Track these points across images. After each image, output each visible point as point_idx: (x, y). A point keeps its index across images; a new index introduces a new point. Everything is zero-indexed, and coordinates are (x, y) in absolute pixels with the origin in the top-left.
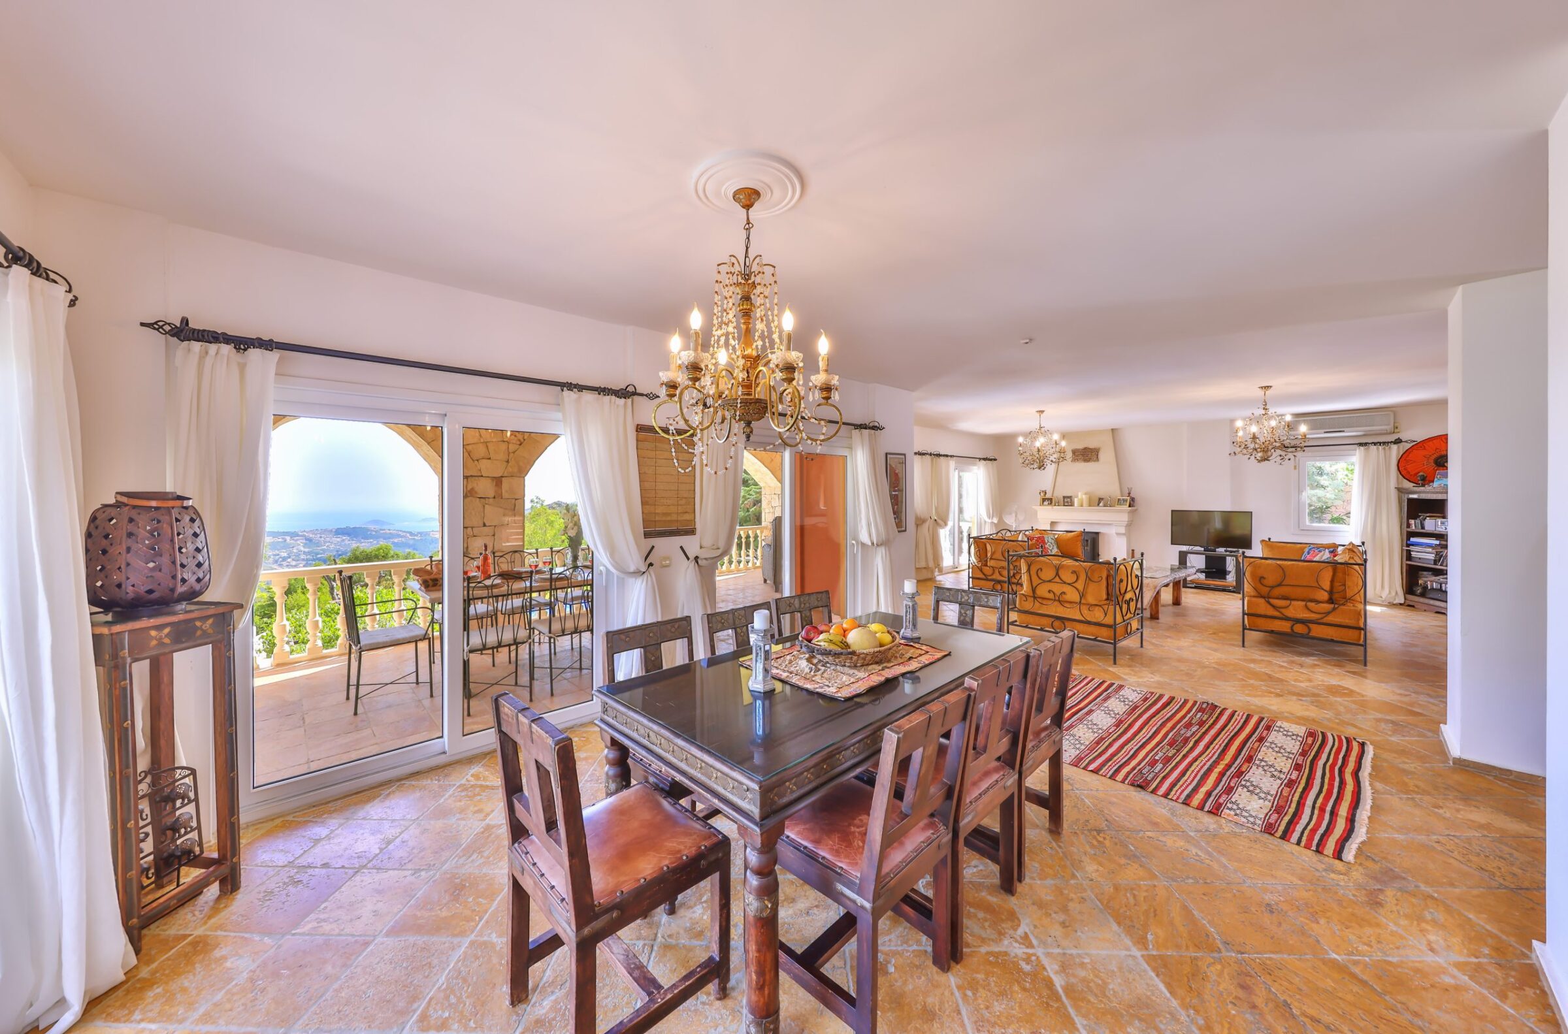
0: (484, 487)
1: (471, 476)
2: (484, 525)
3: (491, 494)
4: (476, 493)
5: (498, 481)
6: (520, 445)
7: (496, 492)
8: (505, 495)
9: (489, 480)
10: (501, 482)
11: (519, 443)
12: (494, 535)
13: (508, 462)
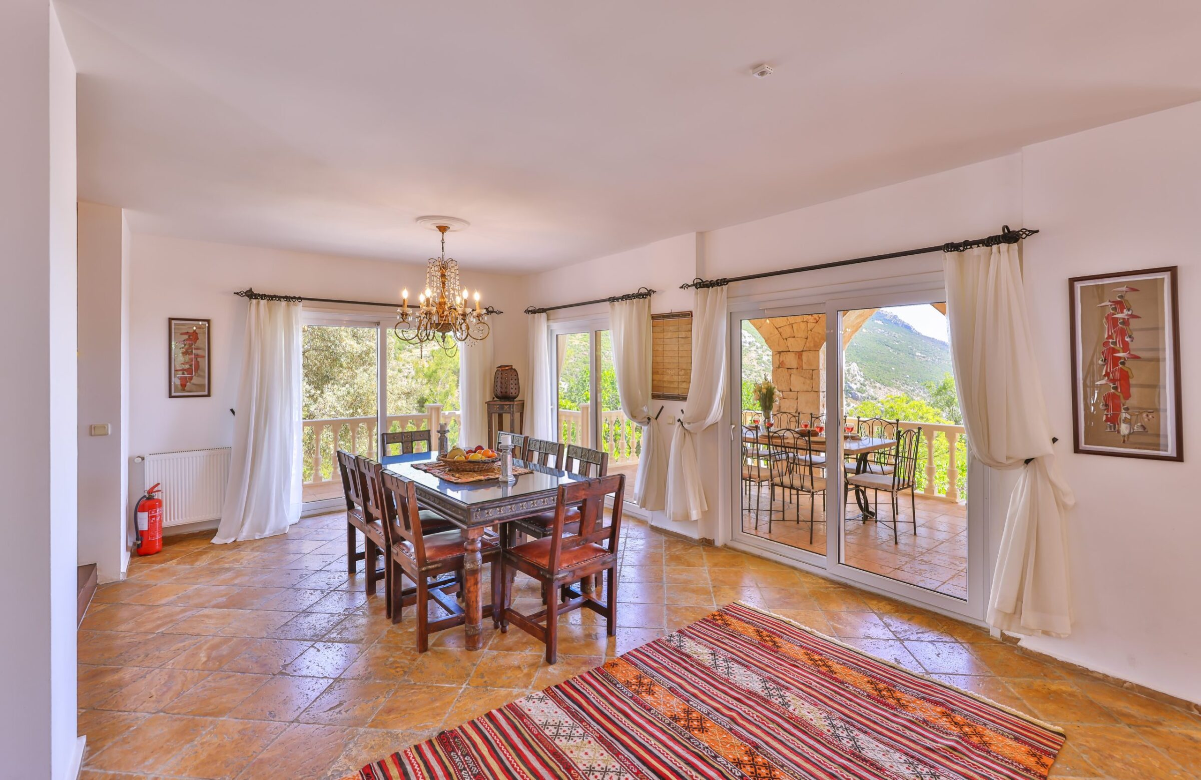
0: (791, 360)
1: (783, 351)
2: (791, 391)
3: (795, 366)
4: (785, 364)
5: (799, 354)
6: (817, 322)
7: (798, 363)
8: (805, 367)
9: (793, 354)
10: (801, 355)
11: (815, 321)
12: (797, 399)
13: (807, 338)
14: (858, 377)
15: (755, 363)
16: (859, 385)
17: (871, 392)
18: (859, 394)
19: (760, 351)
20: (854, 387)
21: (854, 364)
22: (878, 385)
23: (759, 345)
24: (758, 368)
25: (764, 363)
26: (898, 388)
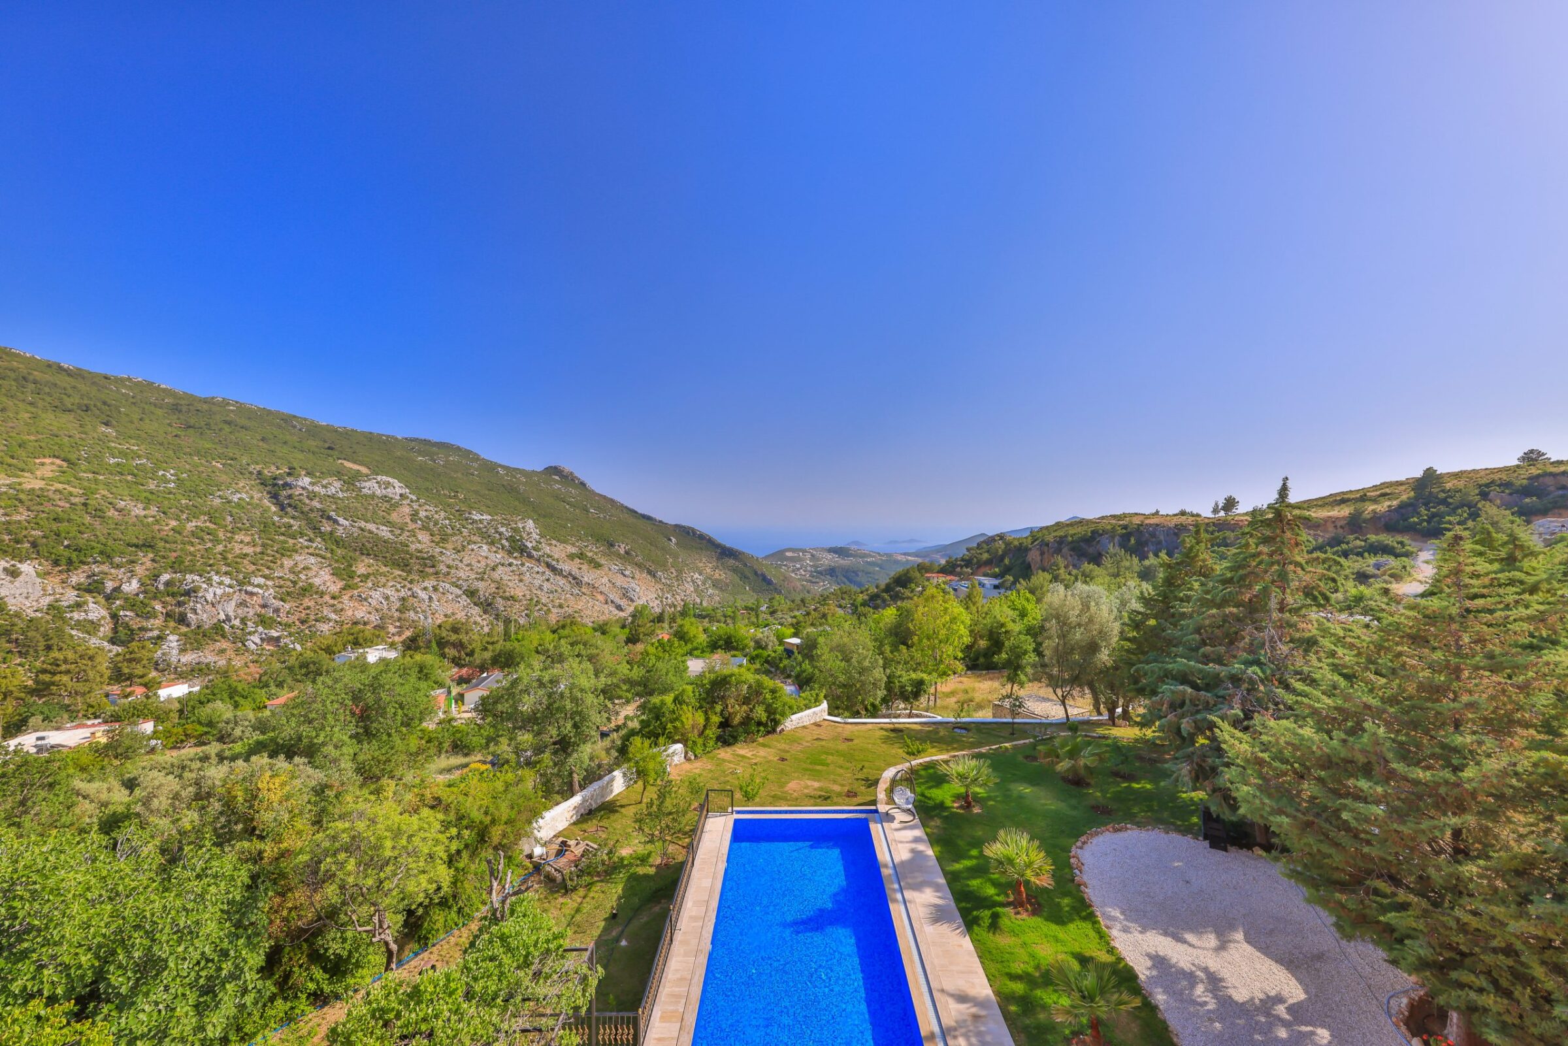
14: (534, 535)
15: (408, 520)
16: (534, 544)
17: (547, 550)
18: (534, 553)
19: (415, 506)
20: (529, 545)
21: (531, 521)
22: (554, 542)
23: (414, 498)
24: (411, 526)
25: (420, 519)
26: (573, 545)
